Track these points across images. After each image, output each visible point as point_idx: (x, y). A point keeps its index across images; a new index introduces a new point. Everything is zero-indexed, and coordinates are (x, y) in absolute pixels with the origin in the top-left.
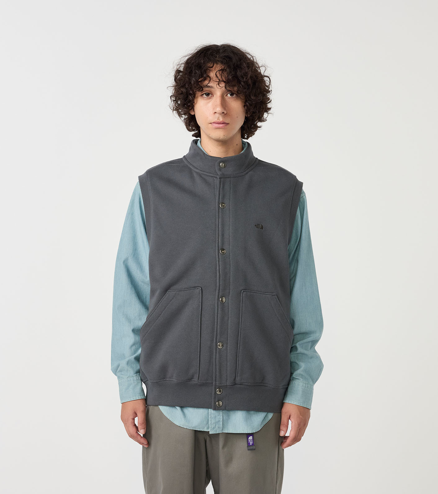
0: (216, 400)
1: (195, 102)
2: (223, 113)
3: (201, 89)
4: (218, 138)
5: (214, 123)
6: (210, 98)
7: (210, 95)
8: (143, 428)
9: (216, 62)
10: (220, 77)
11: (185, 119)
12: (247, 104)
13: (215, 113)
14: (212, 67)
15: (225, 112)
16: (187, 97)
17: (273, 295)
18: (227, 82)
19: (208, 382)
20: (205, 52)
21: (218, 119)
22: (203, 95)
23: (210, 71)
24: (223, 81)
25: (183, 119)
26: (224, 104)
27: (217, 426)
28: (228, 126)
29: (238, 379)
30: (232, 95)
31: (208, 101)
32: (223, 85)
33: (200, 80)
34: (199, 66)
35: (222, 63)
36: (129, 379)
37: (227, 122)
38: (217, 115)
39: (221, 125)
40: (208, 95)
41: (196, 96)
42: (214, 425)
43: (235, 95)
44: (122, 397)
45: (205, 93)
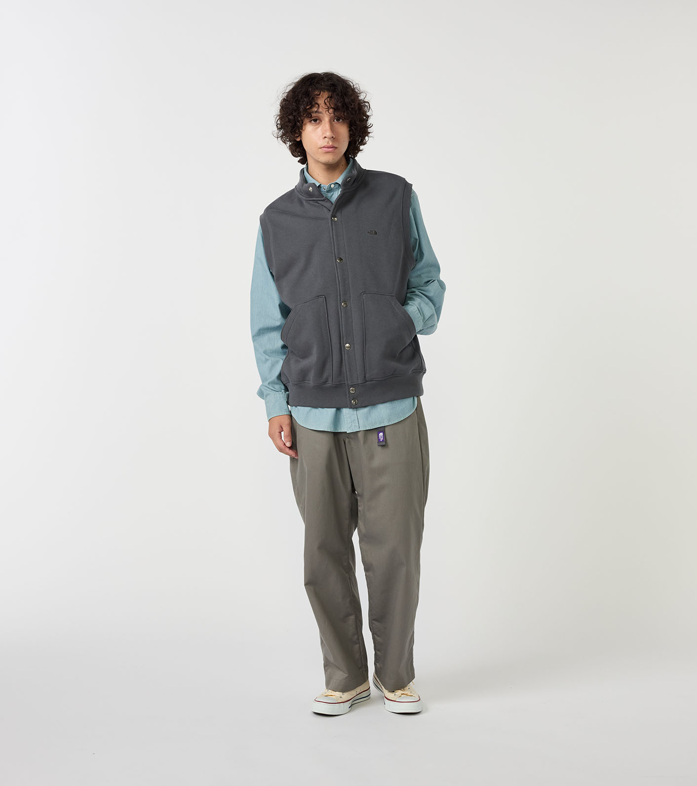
0: (351, 399)
1: (303, 129)
2: (332, 137)
3: (310, 116)
4: (328, 161)
5: (323, 147)
6: (319, 123)
7: (318, 121)
8: (289, 440)
9: (323, 90)
10: (328, 105)
11: (290, 146)
12: (353, 128)
13: (325, 137)
14: (319, 95)
15: (334, 137)
16: (296, 124)
17: (392, 296)
18: (336, 109)
19: (341, 383)
20: (310, 80)
21: (328, 143)
22: (311, 121)
23: (317, 98)
24: (332, 108)
25: (288, 145)
26: (332, 128)
27: (353, 425)
28: (336, 150)
29: (367, 376)
30: (338, 120)
31: (317, 126)
32: (331, 111)
33: (308, 107)
34: (307, 94)
35: (328, 90)
36: (276, 396)
37: (335, 146)
38: (327, 139)
39: (331, 149)
40: (315, 120)
41: (304, 122)
42: (350, 424)
43: (341, 120)
44: (268, 414)
45: (313, 120)
